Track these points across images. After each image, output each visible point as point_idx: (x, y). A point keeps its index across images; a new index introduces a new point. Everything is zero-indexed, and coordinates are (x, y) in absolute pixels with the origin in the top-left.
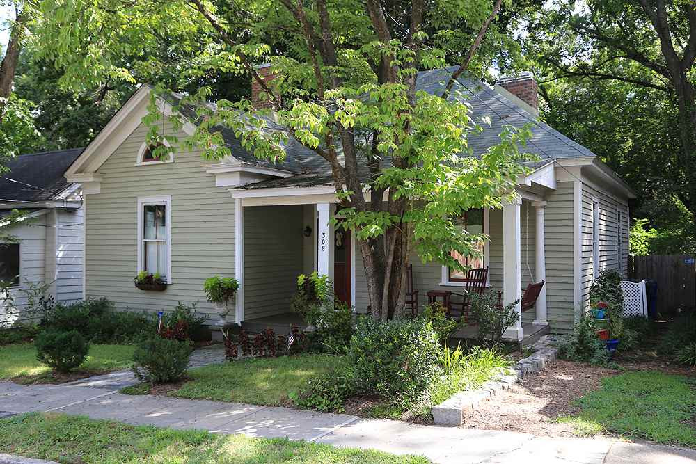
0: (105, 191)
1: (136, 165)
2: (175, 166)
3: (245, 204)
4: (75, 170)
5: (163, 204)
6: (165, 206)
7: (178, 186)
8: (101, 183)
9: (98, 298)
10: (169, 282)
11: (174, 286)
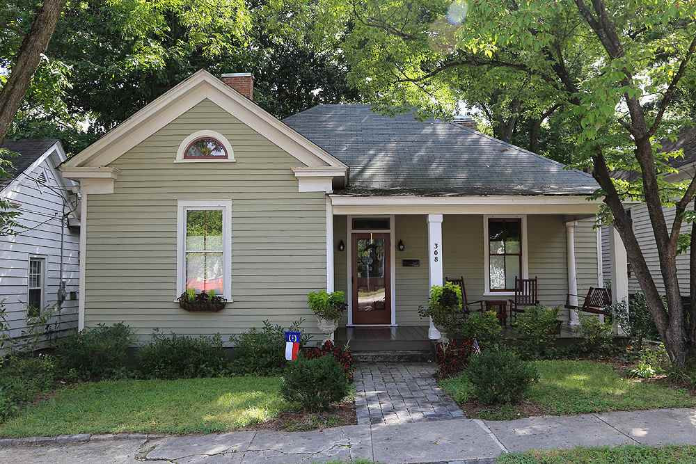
0: (121, 191)
1: (175, 162)
2: (236, 166)
3: (337, 212)
4: (80, 162)
5: (219, 209)
6: (221, 212)
7: (241, 190)
8: (115, 181)
9: (109, 325)
10: (230, 299)
11: (236, 305)
